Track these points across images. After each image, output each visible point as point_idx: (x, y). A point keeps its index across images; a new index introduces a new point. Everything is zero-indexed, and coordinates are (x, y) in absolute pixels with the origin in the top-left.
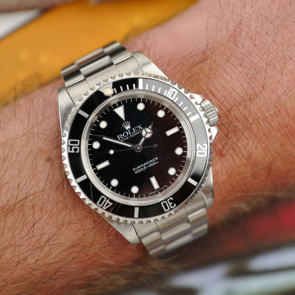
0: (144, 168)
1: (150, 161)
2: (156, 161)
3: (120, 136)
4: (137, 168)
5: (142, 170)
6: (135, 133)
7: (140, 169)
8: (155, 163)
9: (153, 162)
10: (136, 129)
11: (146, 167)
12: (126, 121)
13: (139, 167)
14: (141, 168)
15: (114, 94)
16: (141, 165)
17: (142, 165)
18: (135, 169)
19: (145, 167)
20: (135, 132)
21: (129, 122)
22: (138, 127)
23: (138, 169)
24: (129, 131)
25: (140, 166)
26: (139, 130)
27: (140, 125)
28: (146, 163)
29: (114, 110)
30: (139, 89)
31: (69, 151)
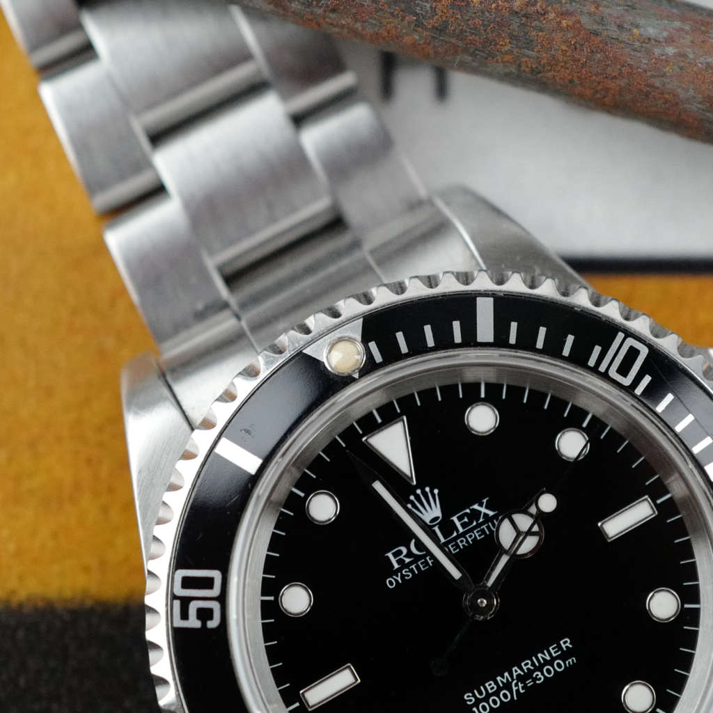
0: (514, 689)
1: (539, 655)
2: (564, 656)
3: (400, 552)
4: (481, 693)
5: (505, 697)
6: (463, 535)
7: (497, 694)
8: (559, 666)
9: (553, 659)
10: (466, 520)
11: (520, 685)
12: (421, 485)
13: (490, 686)
14: (499, 689)
15: (370, 367)
16: (499, 678)
17: (503, 677)
18: (474, 696)
19: (516, 685)
20: (461, 530)
21: (436, 491)
22: (476, 507)
23: (488, 695)
24: (436, 529)
25: (496, 683)
26: (482, 523)
27: (485, 501)
28: (522, 669)
29: (364, 439)
30: (480, 339)
31: (179, 623)
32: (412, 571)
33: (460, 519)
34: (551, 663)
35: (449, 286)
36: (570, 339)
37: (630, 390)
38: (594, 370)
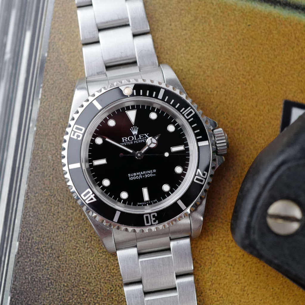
0: (140, 177)
1: (148, 171)
2: (153, 173)
3: (125, 139)
5: (137, 178)
6: (140, 140)
7: (136, 176)
8: (151, 175)
12: (135, 125)
13: (135, 174)
15: (132, 95)
16: (137, 173)
18: (131, 175)
21: (138, 128)
22: (145, 135)
23: (134, 176)
24: (135, 136)
26: (145, 139)
28: (143, 173)
29: (126, 111)
30: (158, 98)
31: (72, 136)
32: (126, 143)
33: (141, 136)
34: (150, 174)
35: (156, 84)
36: (178, 104)
37: (188, 120)
38: (181, 113)
